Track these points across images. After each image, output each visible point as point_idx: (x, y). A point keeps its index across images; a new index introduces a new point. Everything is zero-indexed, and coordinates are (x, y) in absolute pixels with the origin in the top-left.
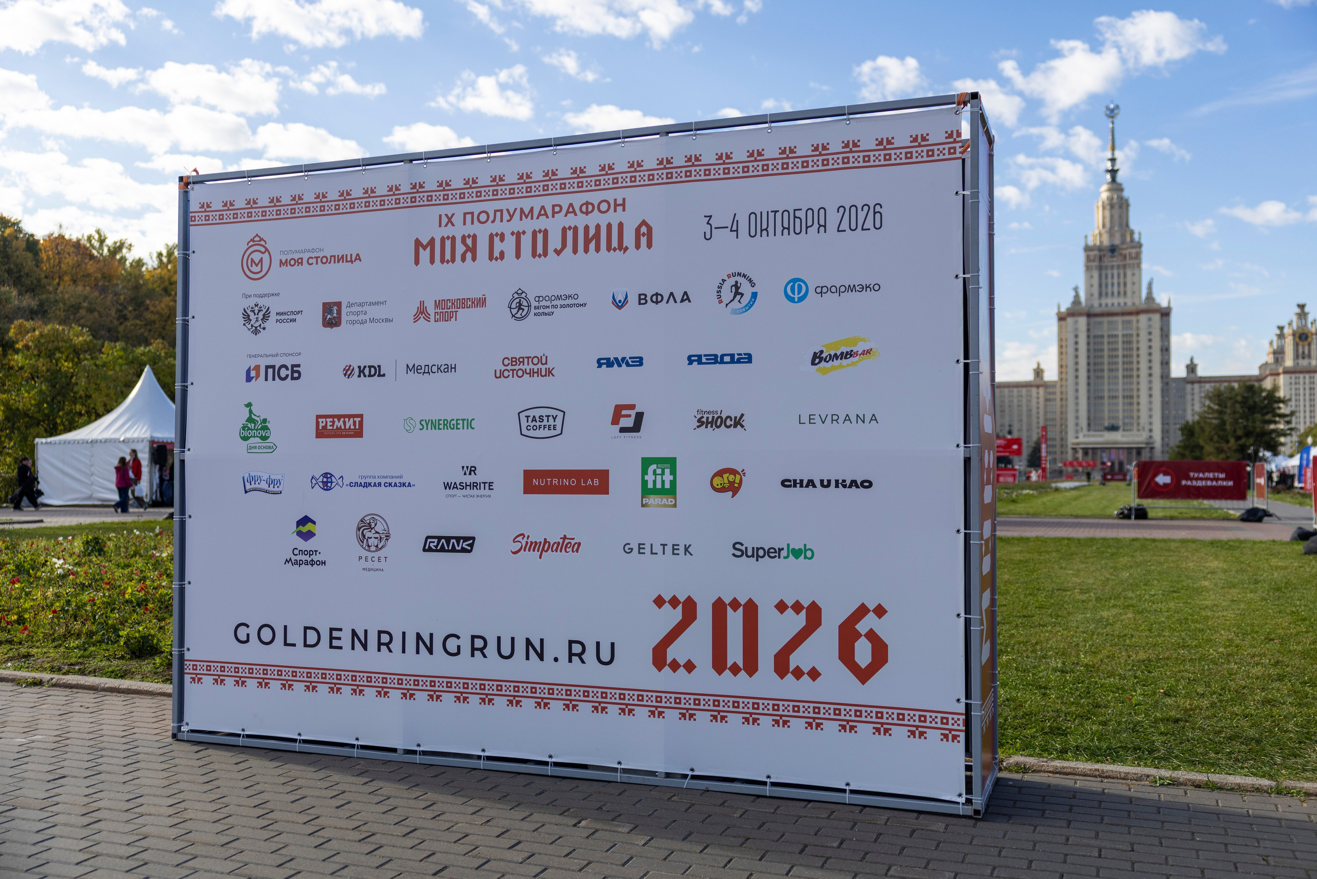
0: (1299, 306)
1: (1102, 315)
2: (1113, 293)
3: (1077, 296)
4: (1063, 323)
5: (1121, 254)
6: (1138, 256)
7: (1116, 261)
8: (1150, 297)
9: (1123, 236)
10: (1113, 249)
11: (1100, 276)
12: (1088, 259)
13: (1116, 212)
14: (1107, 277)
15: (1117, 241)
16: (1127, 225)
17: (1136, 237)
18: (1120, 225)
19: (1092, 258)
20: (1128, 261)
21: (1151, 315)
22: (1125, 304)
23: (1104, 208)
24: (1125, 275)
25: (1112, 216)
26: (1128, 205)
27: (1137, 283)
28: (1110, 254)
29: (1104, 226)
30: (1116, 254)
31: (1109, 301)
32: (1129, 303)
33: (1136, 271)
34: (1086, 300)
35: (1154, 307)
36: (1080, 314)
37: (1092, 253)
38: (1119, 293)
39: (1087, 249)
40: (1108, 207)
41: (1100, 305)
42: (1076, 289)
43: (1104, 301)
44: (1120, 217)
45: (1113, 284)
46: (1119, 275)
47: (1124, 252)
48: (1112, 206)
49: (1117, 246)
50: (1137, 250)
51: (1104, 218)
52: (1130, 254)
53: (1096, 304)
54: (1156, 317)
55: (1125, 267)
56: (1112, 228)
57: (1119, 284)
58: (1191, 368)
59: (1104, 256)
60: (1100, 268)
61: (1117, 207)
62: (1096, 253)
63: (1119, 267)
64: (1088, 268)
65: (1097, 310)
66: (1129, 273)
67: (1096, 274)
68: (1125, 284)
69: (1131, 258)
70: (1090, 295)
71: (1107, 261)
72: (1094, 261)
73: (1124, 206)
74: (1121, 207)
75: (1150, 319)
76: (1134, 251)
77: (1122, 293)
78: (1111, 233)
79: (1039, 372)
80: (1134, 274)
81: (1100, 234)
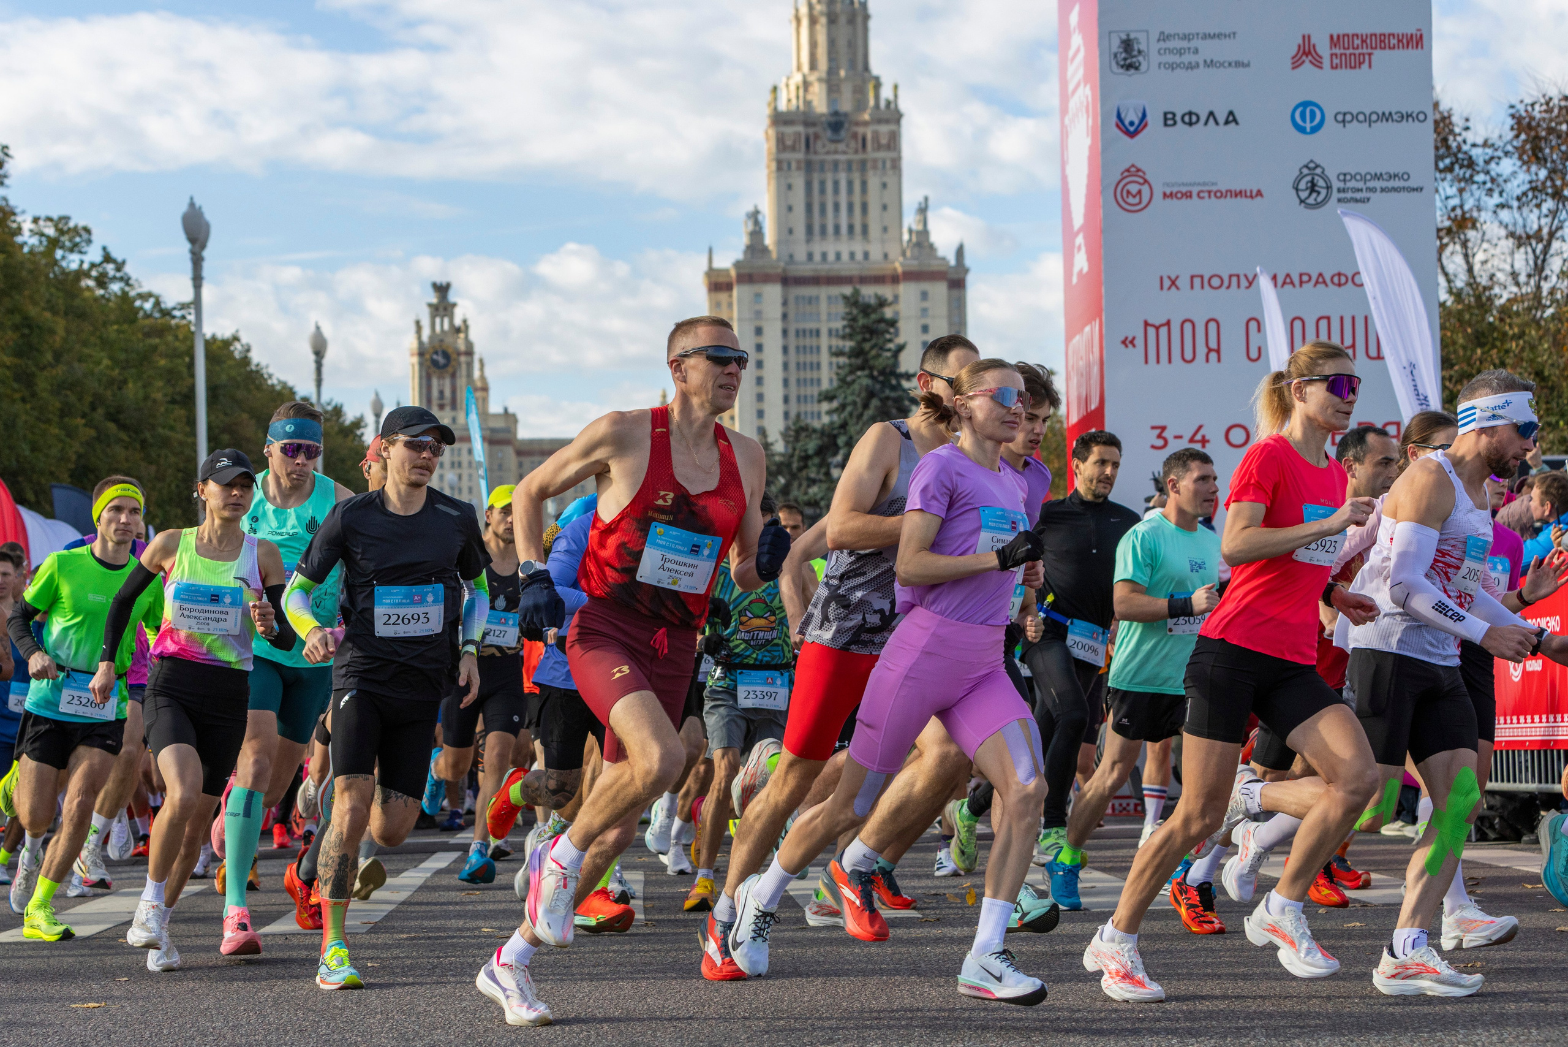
1: (816, 280)
2: (837, 229)
3: (757, 233)
4: (723, 296)
5: (855, 136)
6: (893, 142)
7: (844, 153)
8: (922, 241)
9: (860, 92)
10: (837, 123)
11: (809, 185)
12: (781, 144)
13: (843, 32)
14: (823, 191)
15: (846, 105)
16: (866, 68)
17: (886, 93)
18: (852, 65)
19: (789, 143)
20: (871, 154)
21: (926, 286)
22: (866, 255)
23: (813, 21)
24: (864, 184)
25: (832, 43)
26: (866, 17)
27: (893, 207)
28: (829, 133)
29: (813, 66)
30: (843, 133)
31: (831, 247)
32: (876, 254)
33: (890, 180)
34: (779, 242)
35: (935, 266)
36: (767, 279)
37: (790, 130)
38: (851, 228)
39: (779, 119)
40: (823, 20)
41: (810, 256)
42: (755, 216)
43: (817, 248)
44: (851, 44)
45: (837, 207)
46: (850, 184)
47: (860, 130)
48: (832, 20)
49: (846, 115)
50: (892, 127)
51: (813, 45)
52: (876, 135)
53: (800, 254)
54: (939, 290)
55: (863, 164)
56: (832, 71)
57: (850, 207)
59: (817, 137)
60: (809, 167)
61: (843, 20)
62: (800, 129)
63: (849, 165)
64: (781, 167)
65: (804, 269)
66: (873, 182)
67: (799, 181)
68: (865, 207)
69: (879, 147)
70: (786, 232)
71: (824, 151)
72: (793, 148)
73: (859, 20)
74: (851, 21)
75: (924, 296)
76: (884, 129)
77: (858, 228)
78: (832, 85)
80: (884, 185)
81: (806, 84)
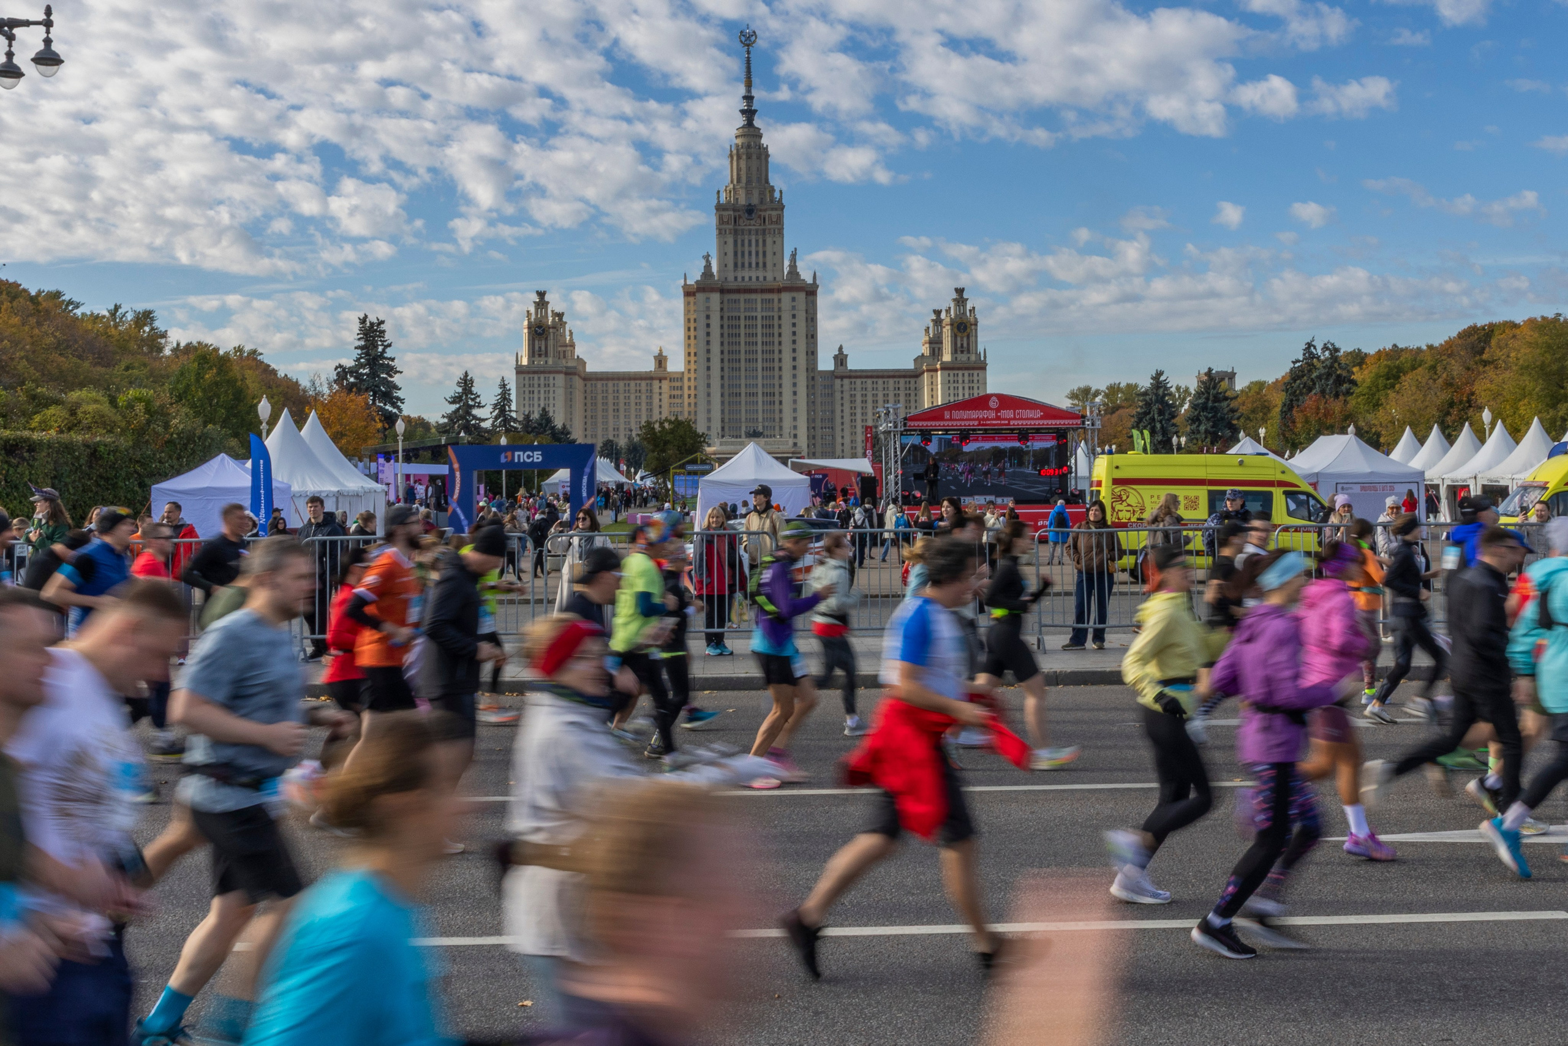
0: (957, 290)
1: (738, 291)
2: (750, 264)
3: (708, 266)
4: (690, 299)
5: (759, 216)
6: (779, 220)
7: (754, 224)
8: (794, 272)
9: (763, 193)
10: (750, 210)
11: (736, 242)
12: (721, 221)
13: (754, 163)
14: (743, 245)
15: (755, 201)
16: (767, 181)
17: (777, 195)
18: (759, 180)
19: (725, 219)
20: (768, 226)
21: (795, 294)
22: (765, 278)
23: (738, 157)
24: (764, 241)
25: (748, 168)
26: (766, 155)
27: (779, 254)
28: (746, 215)
29: (739, 180)
30: (753, 215)
31: (746, 274)
32: (770, 278)
33: (778, 239)
34: (719, 271)
35: (799, 284)
36: (712, 290)
37: (726, 213)
38: (757, 264)
39: (720, 208)
40: (743, 157)
41: (736, 278)
42: (707, 258)
43: (739, 275)
44: (759, 170)
45: (750, 253)
46: (757, 241)
47: (762, 214)
48: (748, 156)
49: (755, 205)
50: (780, 212)
51: (738, 169)
52: (770, 216)
53: (731, 277)
54: (801, 296)
55: (764, 231)
56: (749, 181)
57: (757, 253)
58: (840, 359)
59: (740, 217)
60: (736, 232)
61: (753, 156)
62: (731, 212)
63: (757, 232)
64: (721, 232)
65: (732, 285)
66: (769, 241)
67: (730, 240)
68: (764, 253)
69: (772, 222)
70: (723, 266)
71: (744, 224)
72: (727, 223)
73: (763, 157)
74: (759, 158)
75: (794, 299)
76: (775, 213)
77: (761, 264)
78: (749, 190)
79: (661, 360)
80: (775, 242)
81: (735, 190)
